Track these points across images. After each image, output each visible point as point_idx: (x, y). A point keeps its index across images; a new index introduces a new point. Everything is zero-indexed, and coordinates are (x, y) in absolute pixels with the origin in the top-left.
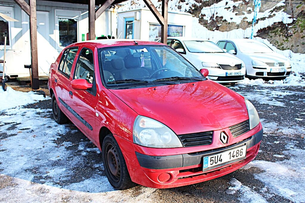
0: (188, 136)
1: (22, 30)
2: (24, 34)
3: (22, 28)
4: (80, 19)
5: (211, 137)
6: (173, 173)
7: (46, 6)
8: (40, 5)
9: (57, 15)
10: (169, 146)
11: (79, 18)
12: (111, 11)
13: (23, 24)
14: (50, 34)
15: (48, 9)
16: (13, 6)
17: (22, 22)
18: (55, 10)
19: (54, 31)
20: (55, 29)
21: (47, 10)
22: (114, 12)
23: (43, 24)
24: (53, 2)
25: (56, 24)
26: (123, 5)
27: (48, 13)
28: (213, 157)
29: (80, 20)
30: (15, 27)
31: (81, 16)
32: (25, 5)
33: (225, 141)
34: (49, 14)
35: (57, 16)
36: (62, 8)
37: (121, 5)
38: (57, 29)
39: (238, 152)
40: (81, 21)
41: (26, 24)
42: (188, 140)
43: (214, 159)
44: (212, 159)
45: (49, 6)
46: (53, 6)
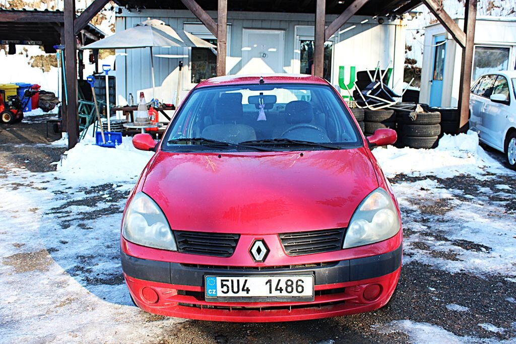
0: (191, 235)
1: (241, 61)
2: (244, 66)
3: (241, 57)
4: (337, 41)
5: (234, 245)
6: (161, 291)
7: (281, 21)
8: (271, 20)
9: (297, 35)
10: (154, 245)
11: (337, 38)
12: (396, 25)
13: (244, 51)
14: (285, 66)
15: (283, 25)
16: (230, 24)
17: (242, 48)
18: (296, 27)
19: (292, 61)
20: (293, 59)
21: (282, 27)
22: (401, 25)
23: (275, 50)
24: (293, 14)
25: (296, 49)
26: (420, 13)
27: (283, 32)
28: (228, 281)
29: (337, 43)
30: (231, 56)
31: (339, 36)
32: (210, 23)
33: (259, 258)
34: (285, 33)
35: (298, 37)
36: (306, 23)
37: (416, 13)
38: (296, 59)
39: (289, 283)
40: (339, 43)
41: (248, 51)
42: (189, 242)
43: (229, 284)
44: (224, 283)
45: (286, 21)
46: (291, 21)
